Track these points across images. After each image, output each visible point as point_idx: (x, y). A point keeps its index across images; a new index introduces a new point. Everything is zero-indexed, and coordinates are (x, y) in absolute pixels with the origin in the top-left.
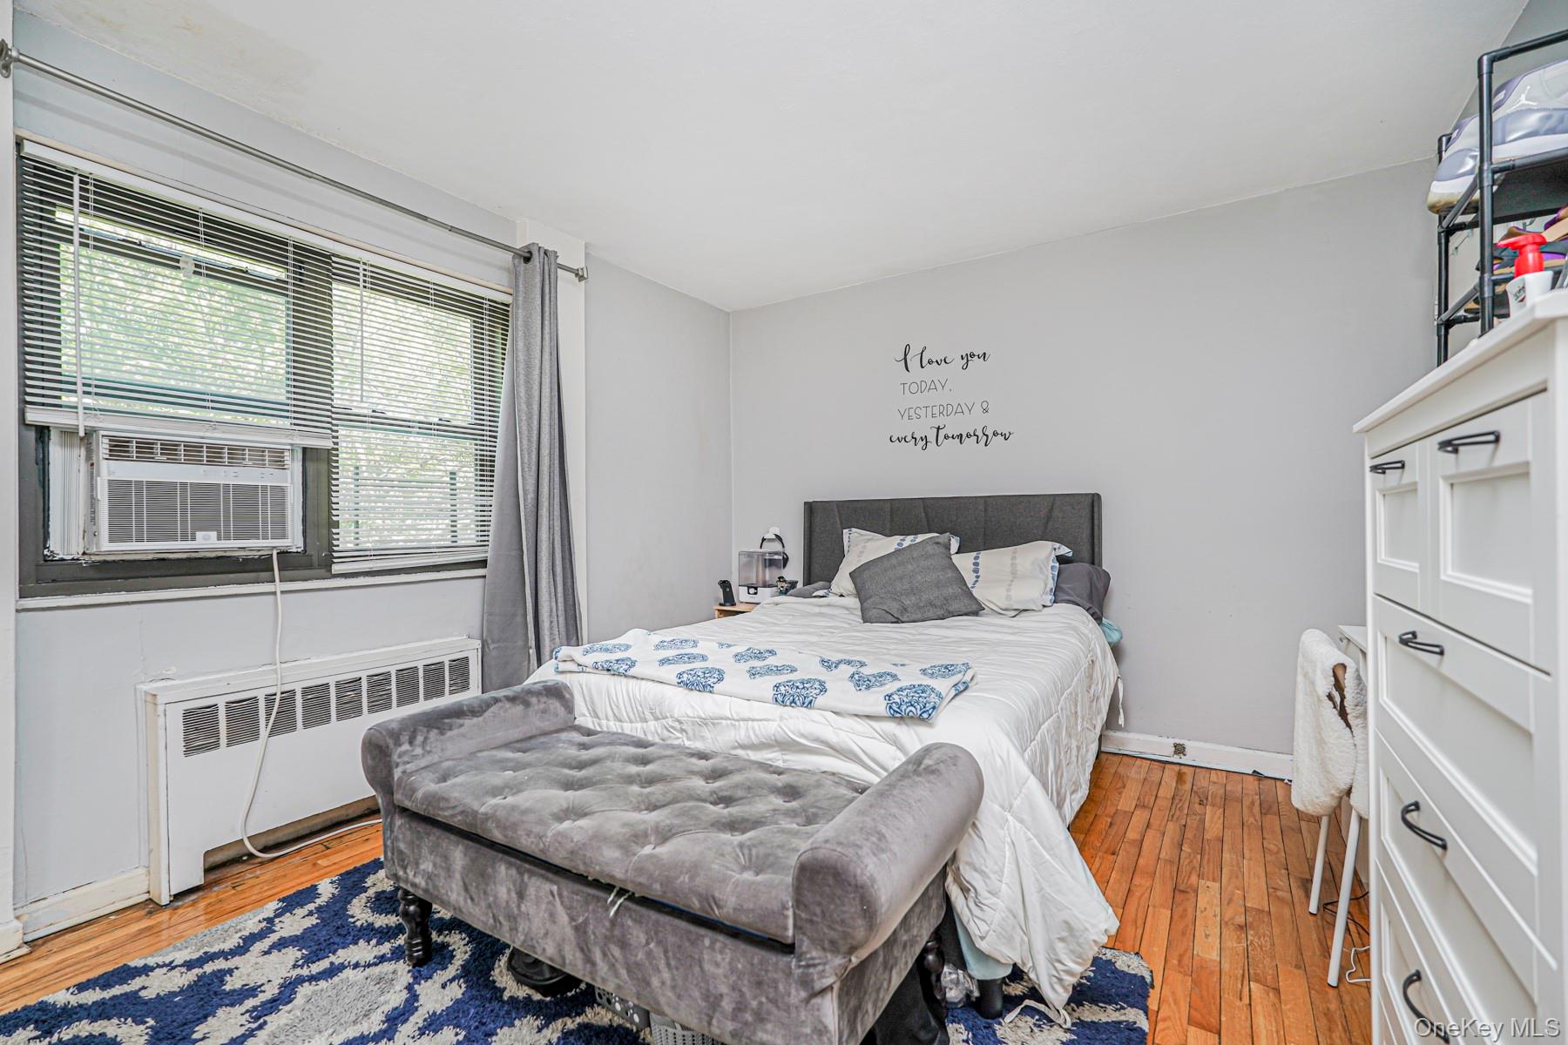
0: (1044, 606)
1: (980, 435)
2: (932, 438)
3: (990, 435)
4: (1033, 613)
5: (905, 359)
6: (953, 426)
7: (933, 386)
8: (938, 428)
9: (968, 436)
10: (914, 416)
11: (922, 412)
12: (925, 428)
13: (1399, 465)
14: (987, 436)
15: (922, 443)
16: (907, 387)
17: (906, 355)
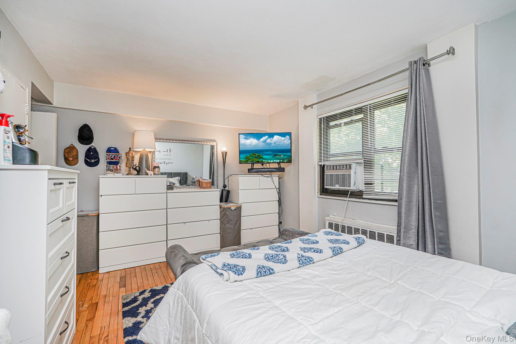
13: (55, 184)
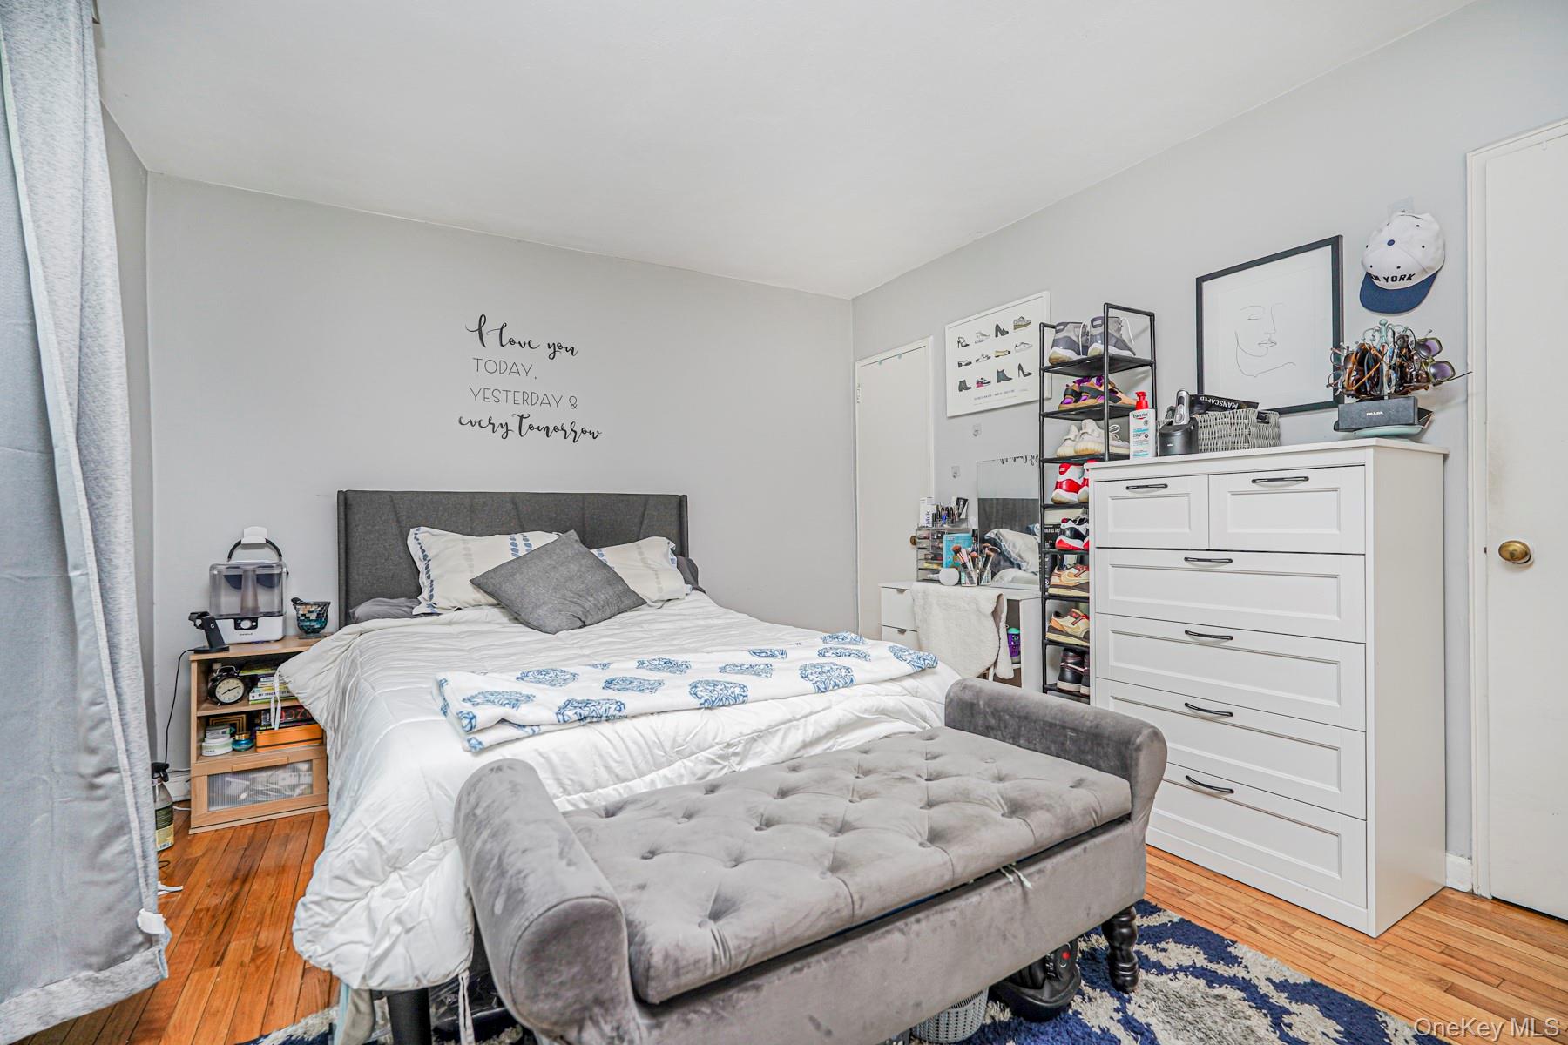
0: (687, 594)
1: (569, 430)
2: (514, 425)
3: (579, 432)
4: (678, 602)
5: (480, 330)
6: (538, 417)
7: (514, 369)
8: (522, 417)
9: (556, 429)
10: (492, 399)
11: (502, 396)
12: (505, 413)
14: (575, 432)
15: (502, 431)
16: (482, 363)
17: (480, 327)
